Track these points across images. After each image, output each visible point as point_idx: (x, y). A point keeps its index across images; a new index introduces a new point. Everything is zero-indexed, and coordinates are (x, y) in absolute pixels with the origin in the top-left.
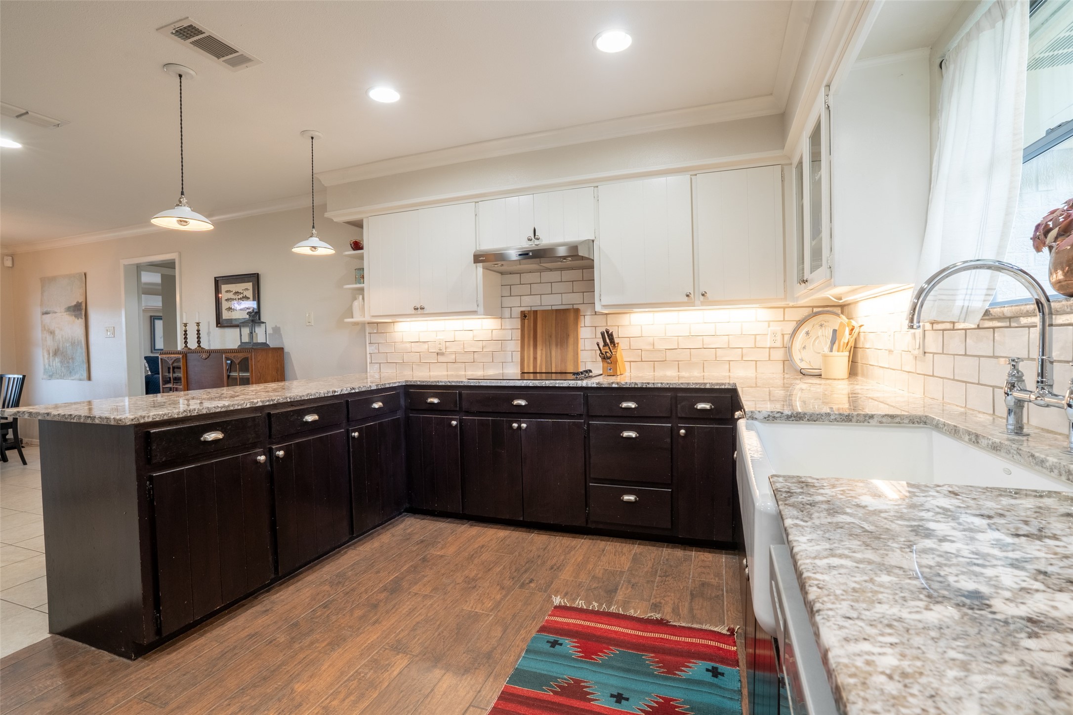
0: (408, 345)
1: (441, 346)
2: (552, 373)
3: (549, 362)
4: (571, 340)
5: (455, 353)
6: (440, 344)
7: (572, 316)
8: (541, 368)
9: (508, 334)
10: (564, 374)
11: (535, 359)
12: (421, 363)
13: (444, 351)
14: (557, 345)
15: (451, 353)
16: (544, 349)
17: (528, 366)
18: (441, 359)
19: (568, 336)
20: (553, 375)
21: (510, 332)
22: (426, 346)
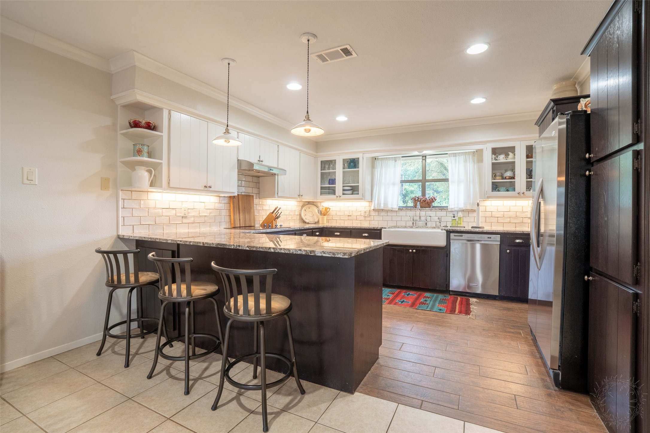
0: (160, 211)
1: (185, 212)
2: (246, 227)
3: (245, 221)
4: (252, 210)
5: (194, 217)
6: (185, 210)
7: (252, 198)
8: (242, 225)
9: (222, 206)
10: (250, 227)
11: (240, 219)
12: (169, 224)
13: (187, 215)
14: (247, 213)
15: (192, 217)
16: (243, 215)
17: (237, 224)
18: (185, 221)
19: (251, 208)
20: (247, 227)
21: (223, 205)
22: (174, 212)
